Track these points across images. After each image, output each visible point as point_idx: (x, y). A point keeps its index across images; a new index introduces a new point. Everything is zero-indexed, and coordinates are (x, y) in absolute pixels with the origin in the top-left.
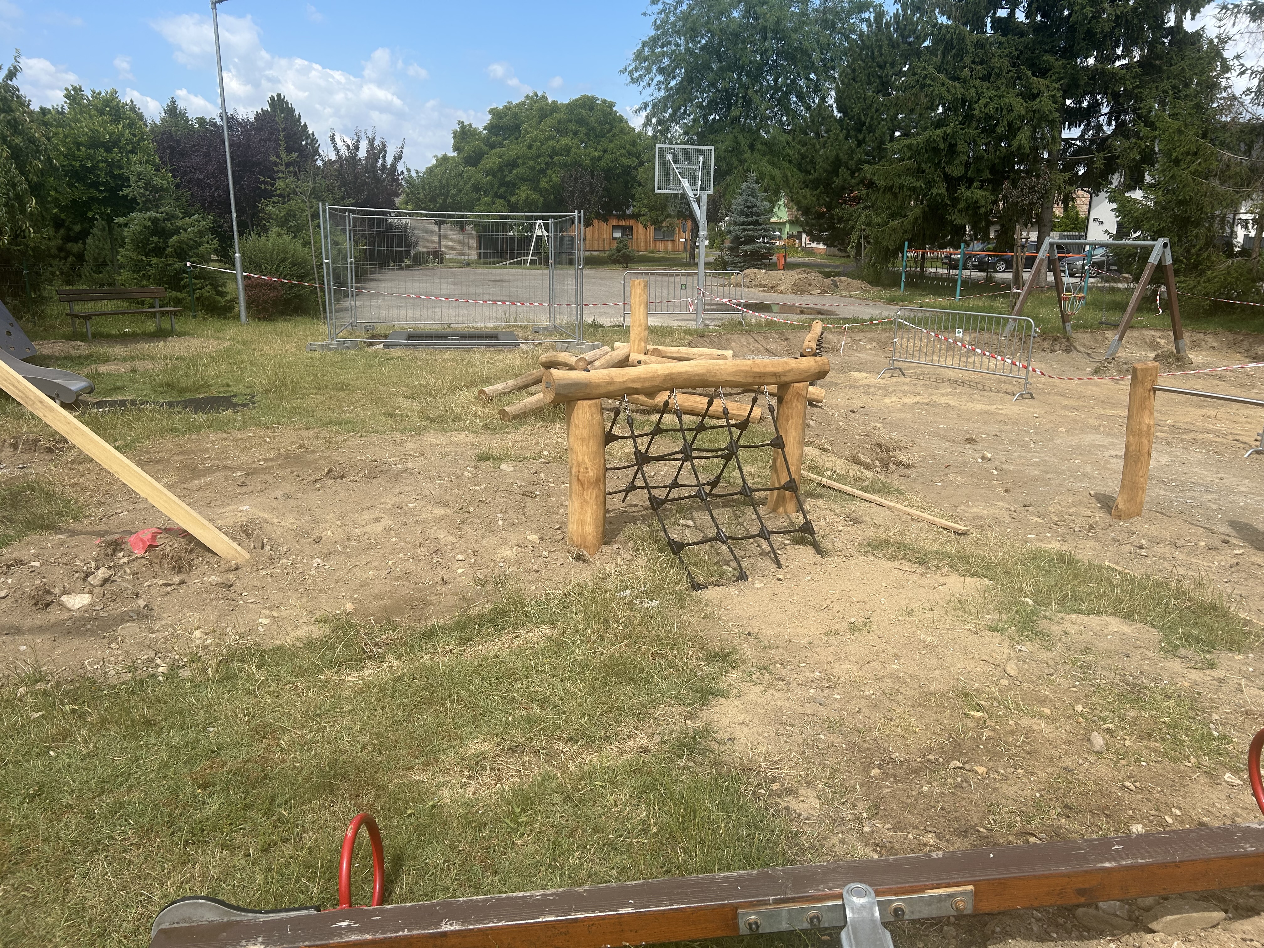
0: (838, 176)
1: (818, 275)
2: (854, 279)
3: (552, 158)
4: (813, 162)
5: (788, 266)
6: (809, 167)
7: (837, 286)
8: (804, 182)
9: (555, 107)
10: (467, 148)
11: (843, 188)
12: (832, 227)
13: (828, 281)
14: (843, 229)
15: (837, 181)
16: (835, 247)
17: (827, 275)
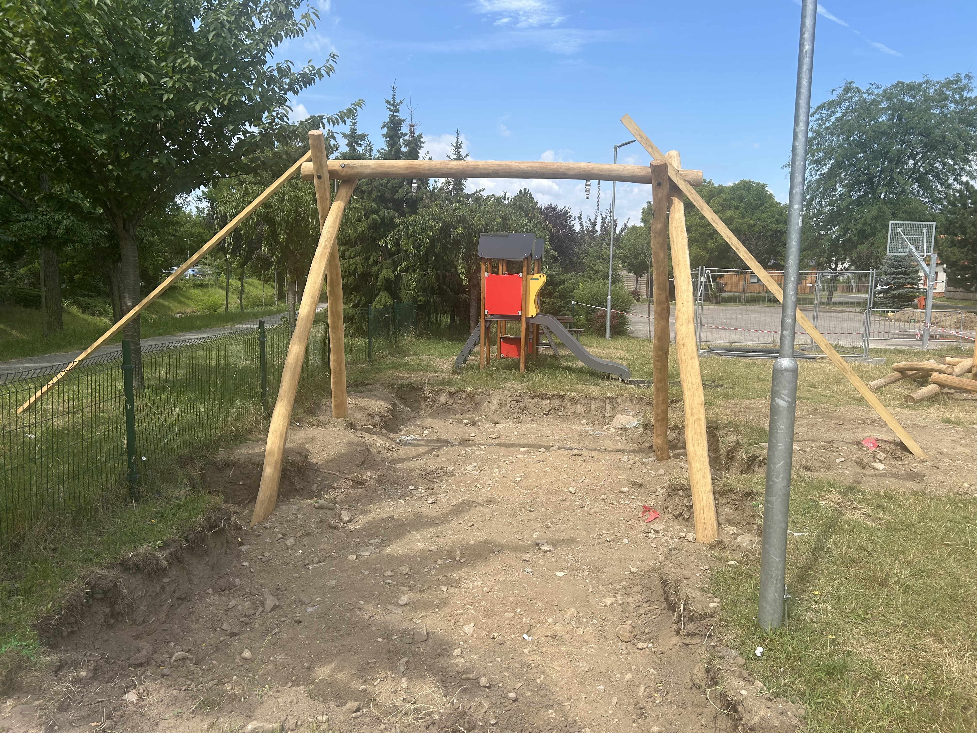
9: (721, 189)
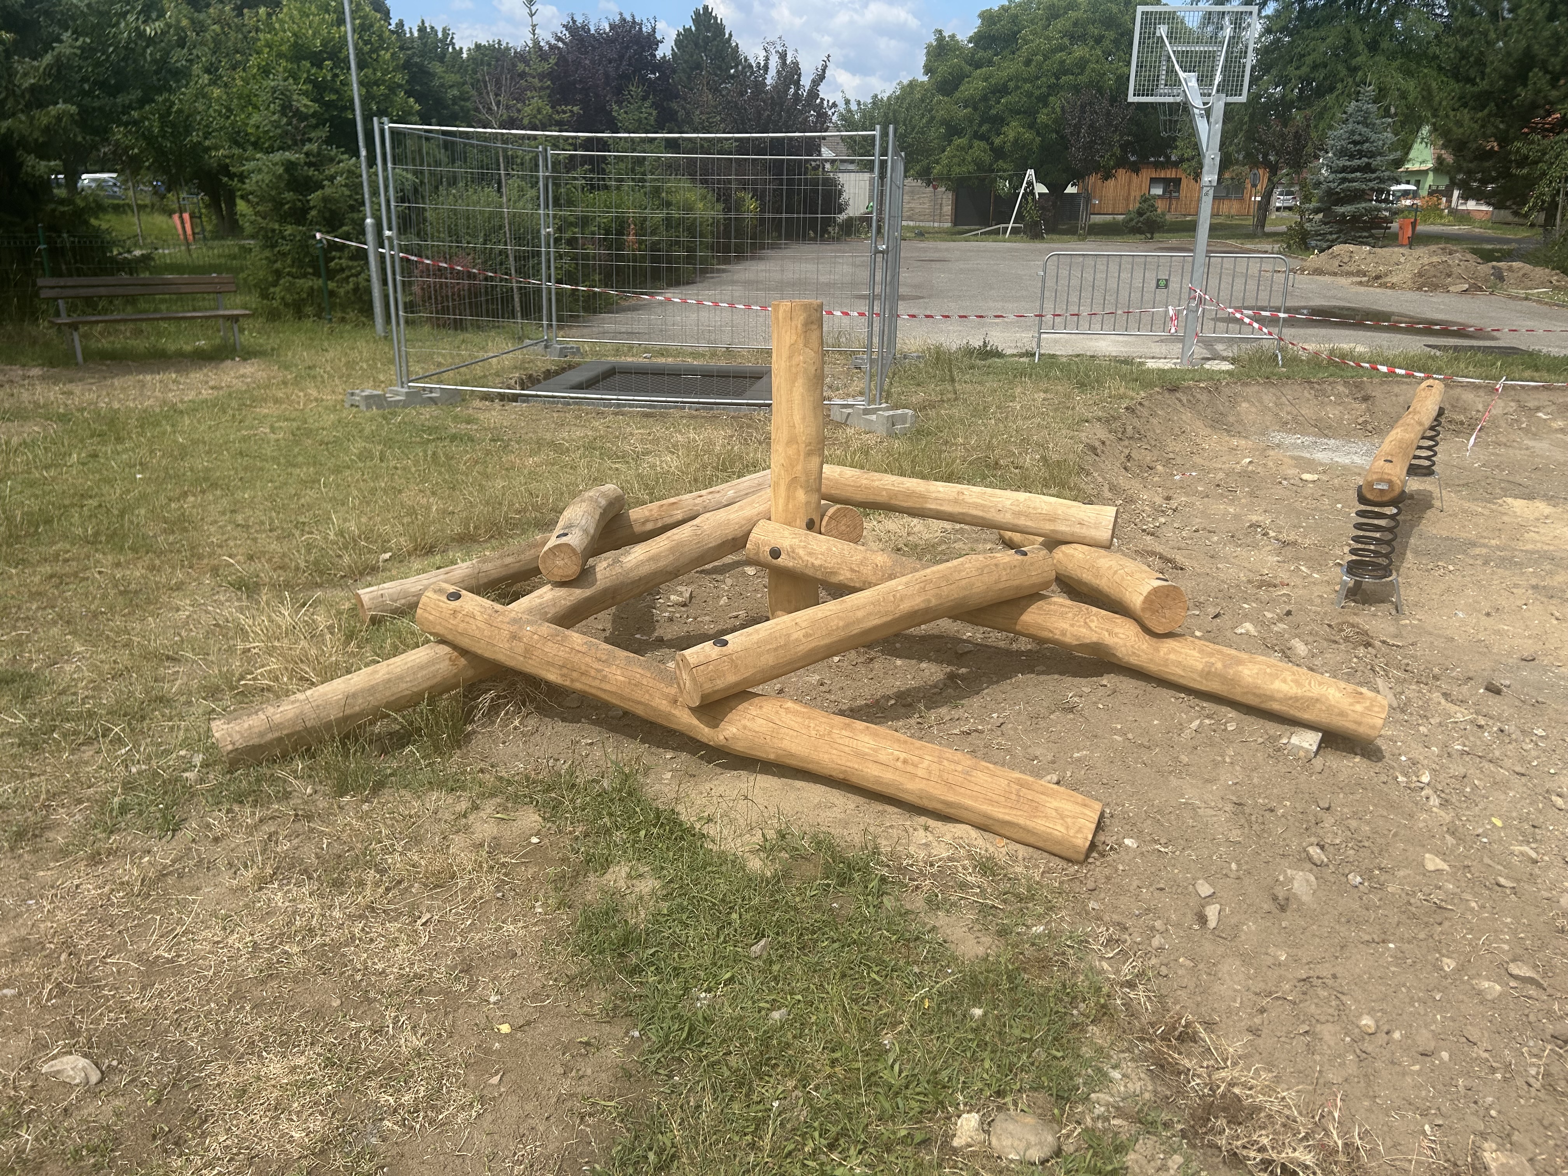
0: (1525, 85)
1: (1469, 256)
2: (1537, 264)
3: (1058, 79)
4: (1480, 63)
5: (1417, 240)
6: (1472, 73)
7: (1501, 278)
8: (1460, 99)
10: (942, 69)
11: (1534, 106)
12: (1506, 174)
13: (1485, 269)
14: (1525, 178)
15: (1524, 94)
16: (1507, 208)
17: (1487, 256)
